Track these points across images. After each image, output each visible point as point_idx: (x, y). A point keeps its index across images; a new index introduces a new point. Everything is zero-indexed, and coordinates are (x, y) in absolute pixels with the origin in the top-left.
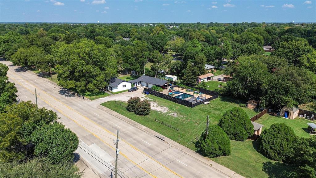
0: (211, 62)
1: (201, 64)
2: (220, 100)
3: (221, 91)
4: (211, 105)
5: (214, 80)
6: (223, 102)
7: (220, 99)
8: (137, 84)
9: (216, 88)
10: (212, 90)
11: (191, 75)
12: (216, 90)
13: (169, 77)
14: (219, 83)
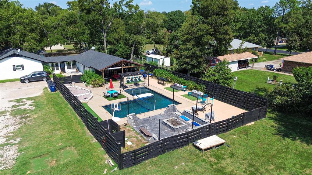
0: (252, 37)
1: (217, 14)
2: (274, 131)
3: (277, 92)
4: (232, 155)
5: (255, 68)
6: (288, 140)
7: (273, 123)
8: (66, 67)
9: (261, 86)
10: (246, 90)
11: (191, 47)
12: (259, 90)
13: (153, 58)
14: (268, 74)
